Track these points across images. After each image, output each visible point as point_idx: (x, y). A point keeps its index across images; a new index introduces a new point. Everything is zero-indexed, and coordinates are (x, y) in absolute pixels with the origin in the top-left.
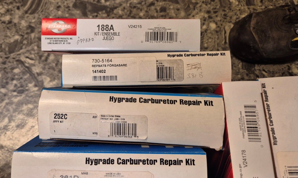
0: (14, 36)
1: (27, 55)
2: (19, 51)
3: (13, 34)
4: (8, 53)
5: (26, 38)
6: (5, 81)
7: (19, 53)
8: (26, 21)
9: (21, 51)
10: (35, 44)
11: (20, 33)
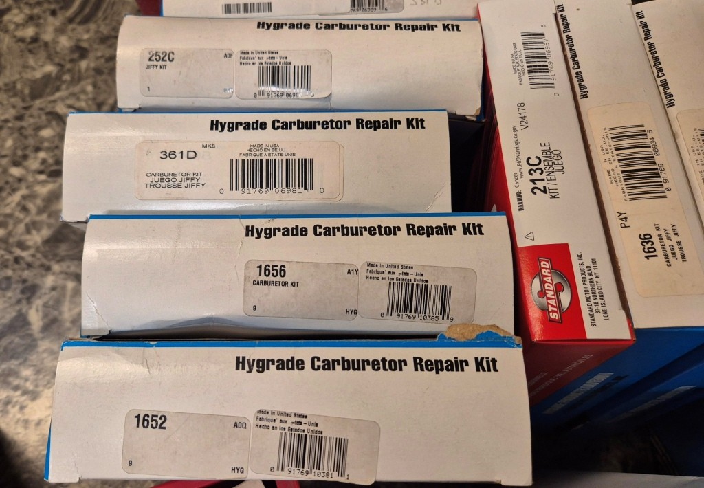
0: (42, 66)
1: (70, 102)
2: (52, 93)
3: (40, 63)
4: (28, 99)
5: (69, 71)
6: (20, 153)
7: (52, 98)
8: (70, 38)
9: (58, 95)
10: (90, 81)
11: (57, 60)
